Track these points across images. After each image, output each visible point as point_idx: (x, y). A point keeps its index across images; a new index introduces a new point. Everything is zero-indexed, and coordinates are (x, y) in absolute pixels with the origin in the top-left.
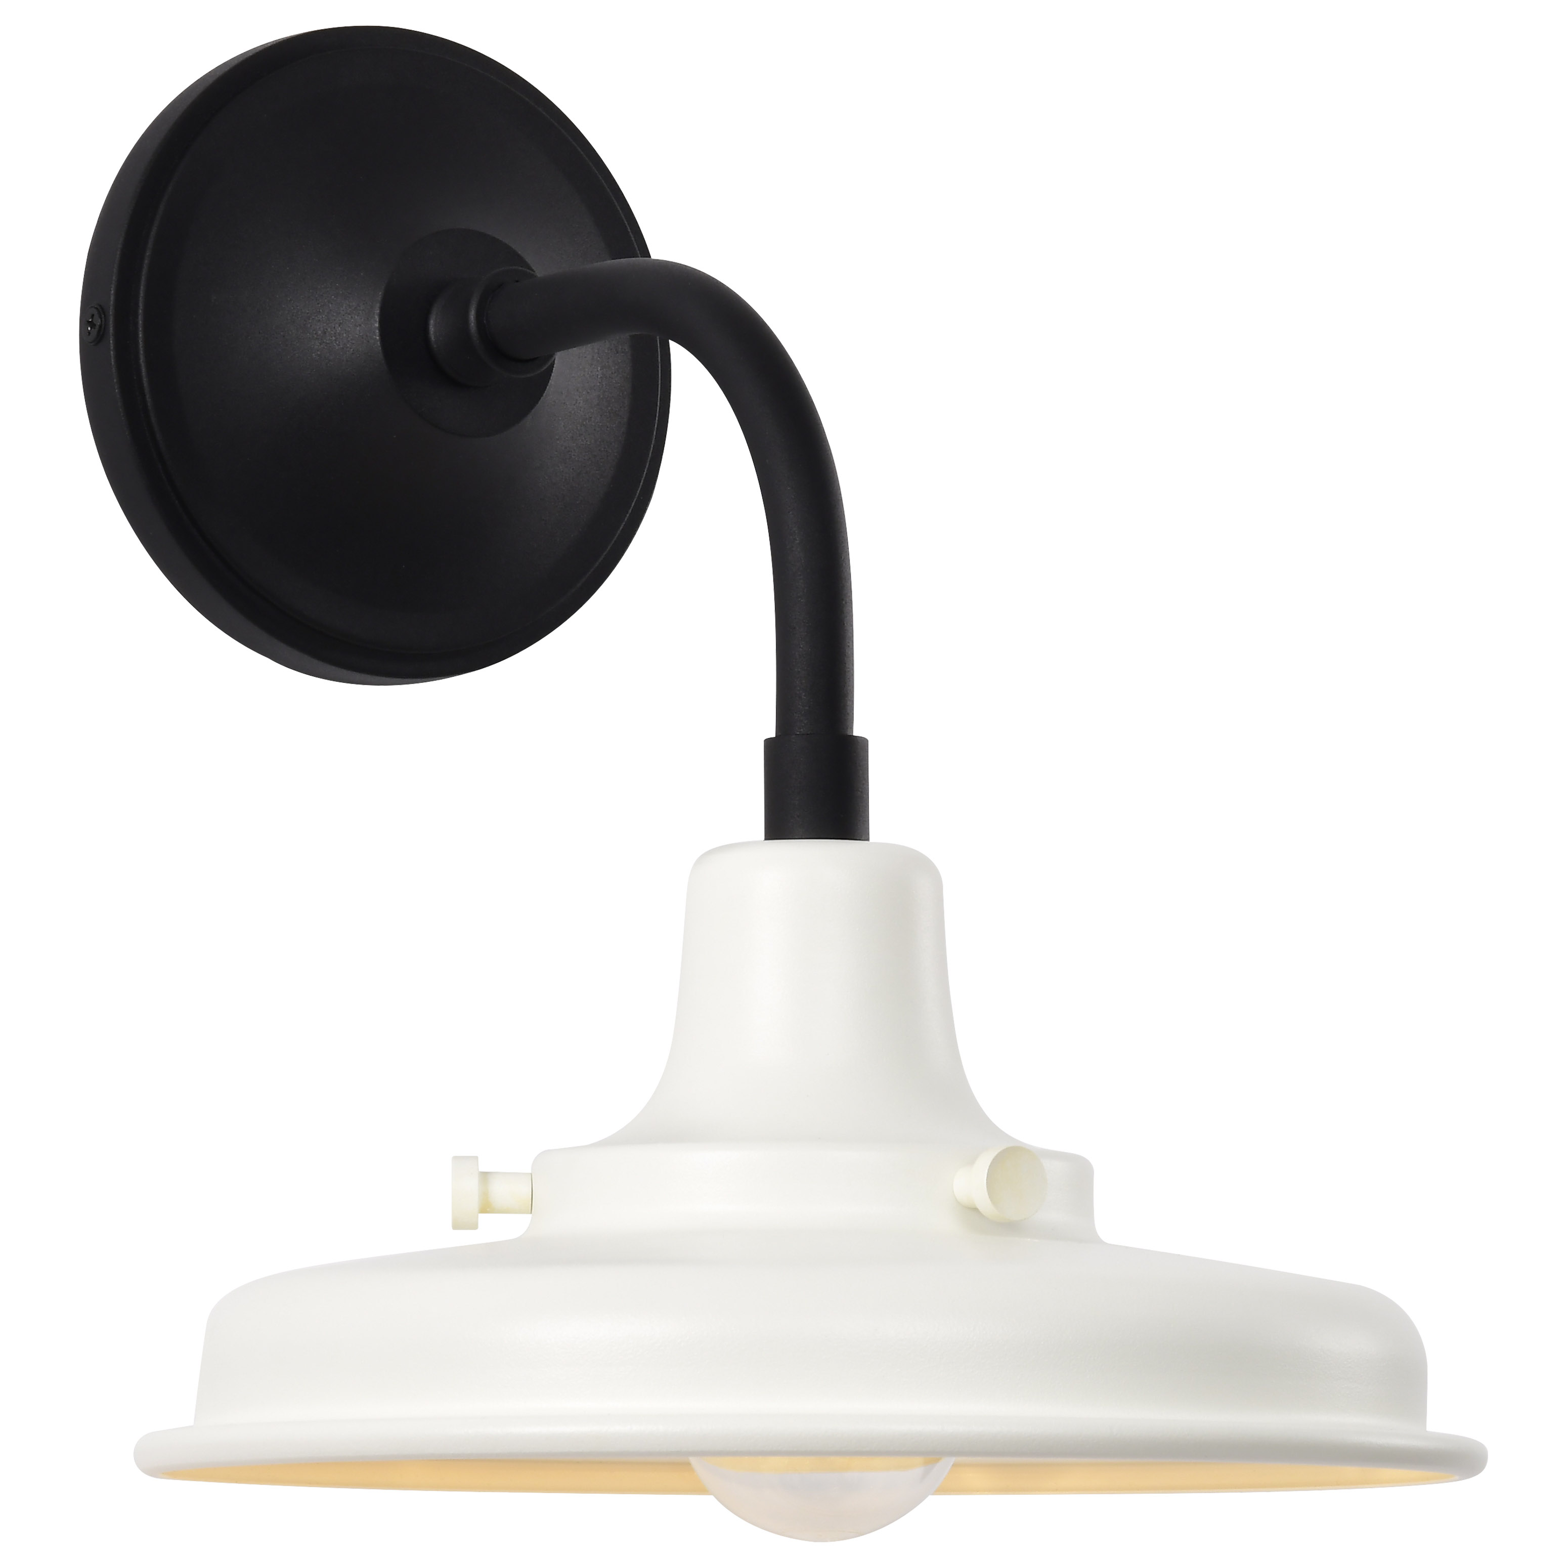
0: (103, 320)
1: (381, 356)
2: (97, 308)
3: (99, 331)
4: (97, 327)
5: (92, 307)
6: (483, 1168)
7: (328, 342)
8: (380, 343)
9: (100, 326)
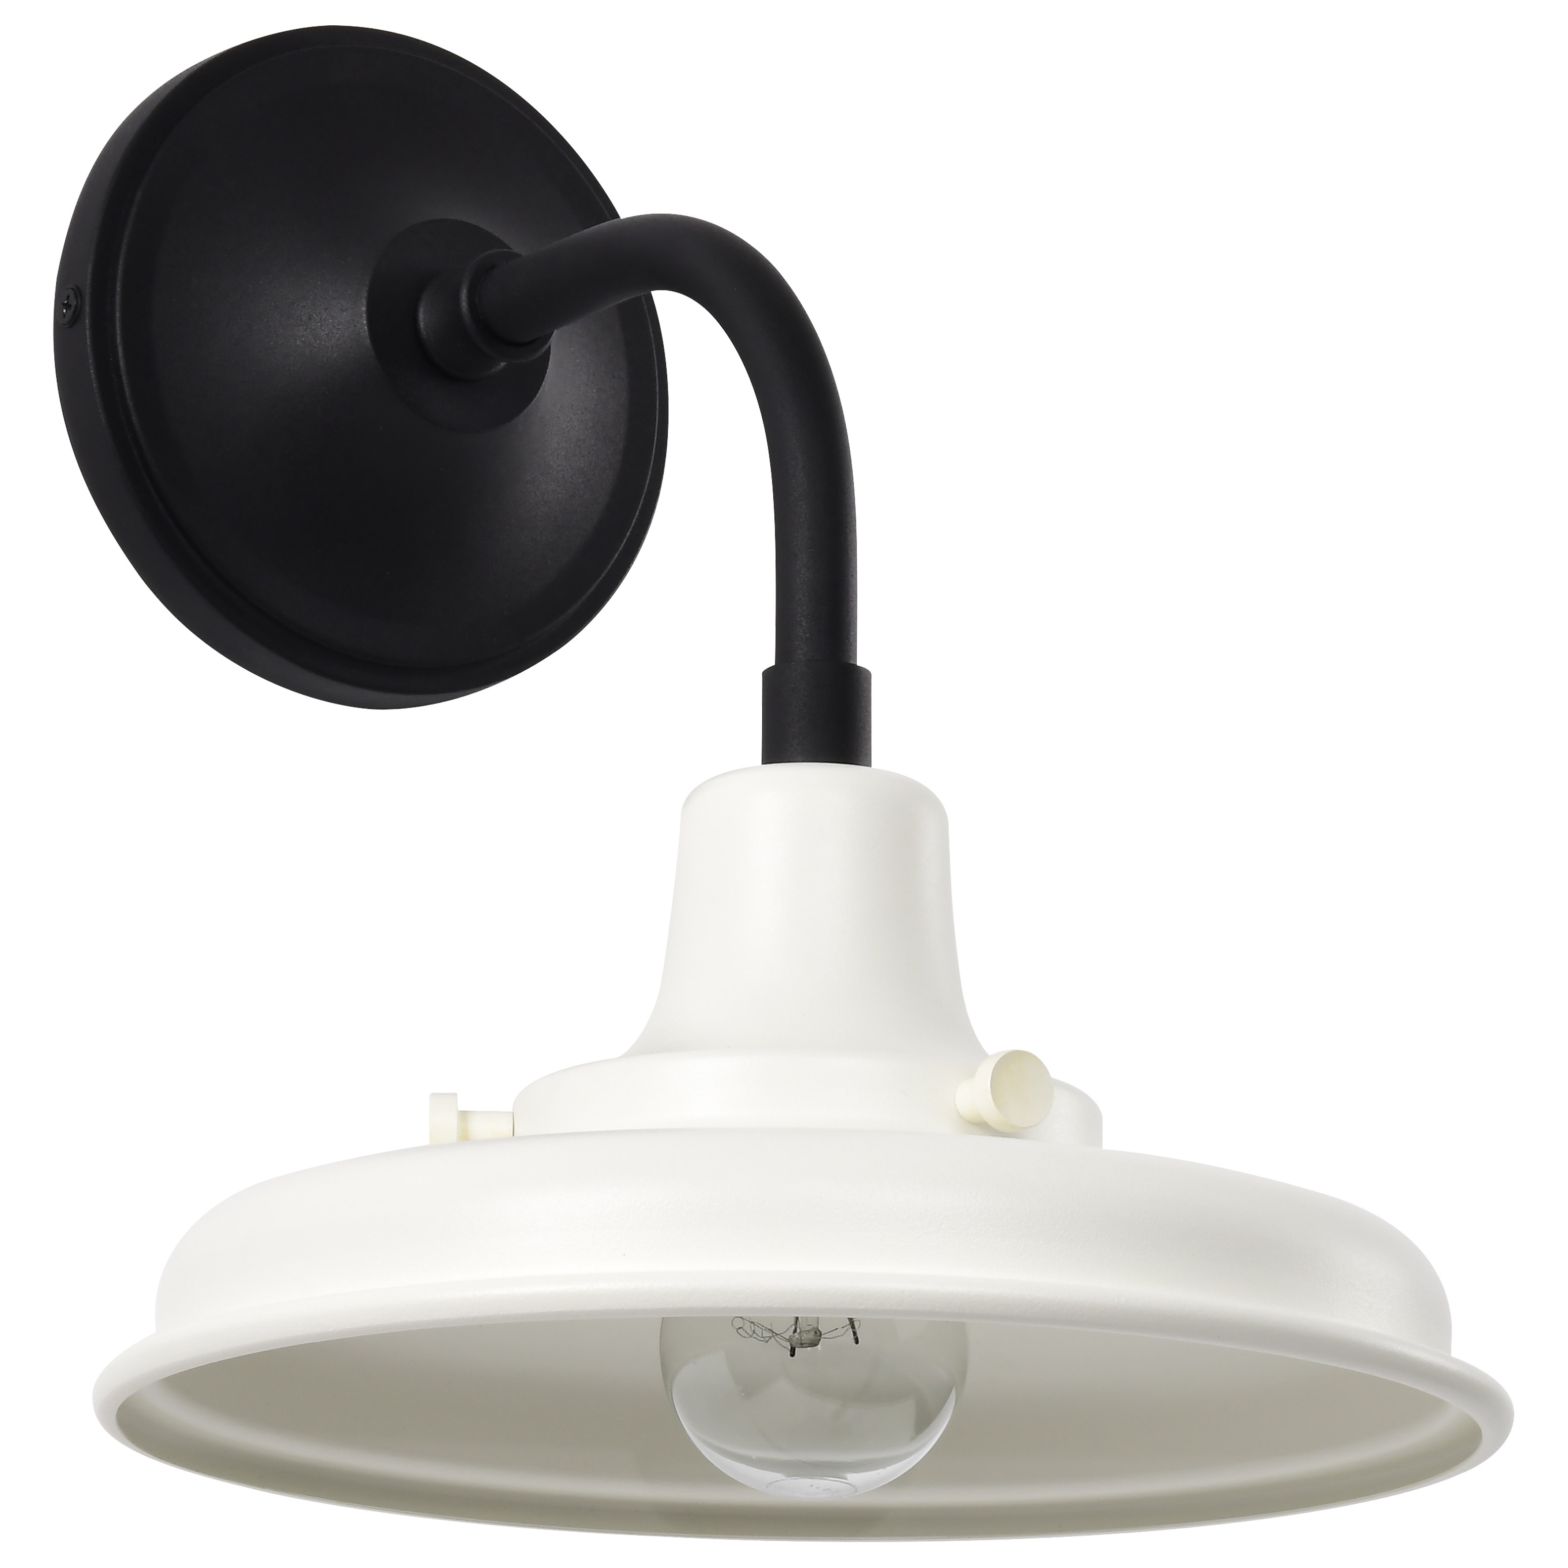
0: (79, 300)
1: (368, 341)
2: (72, 289)
3: (75, 312)
4: (73, 309)
5: (68, 288)
7: (313, 328)
8: (368, 328)
9: (76, 307)
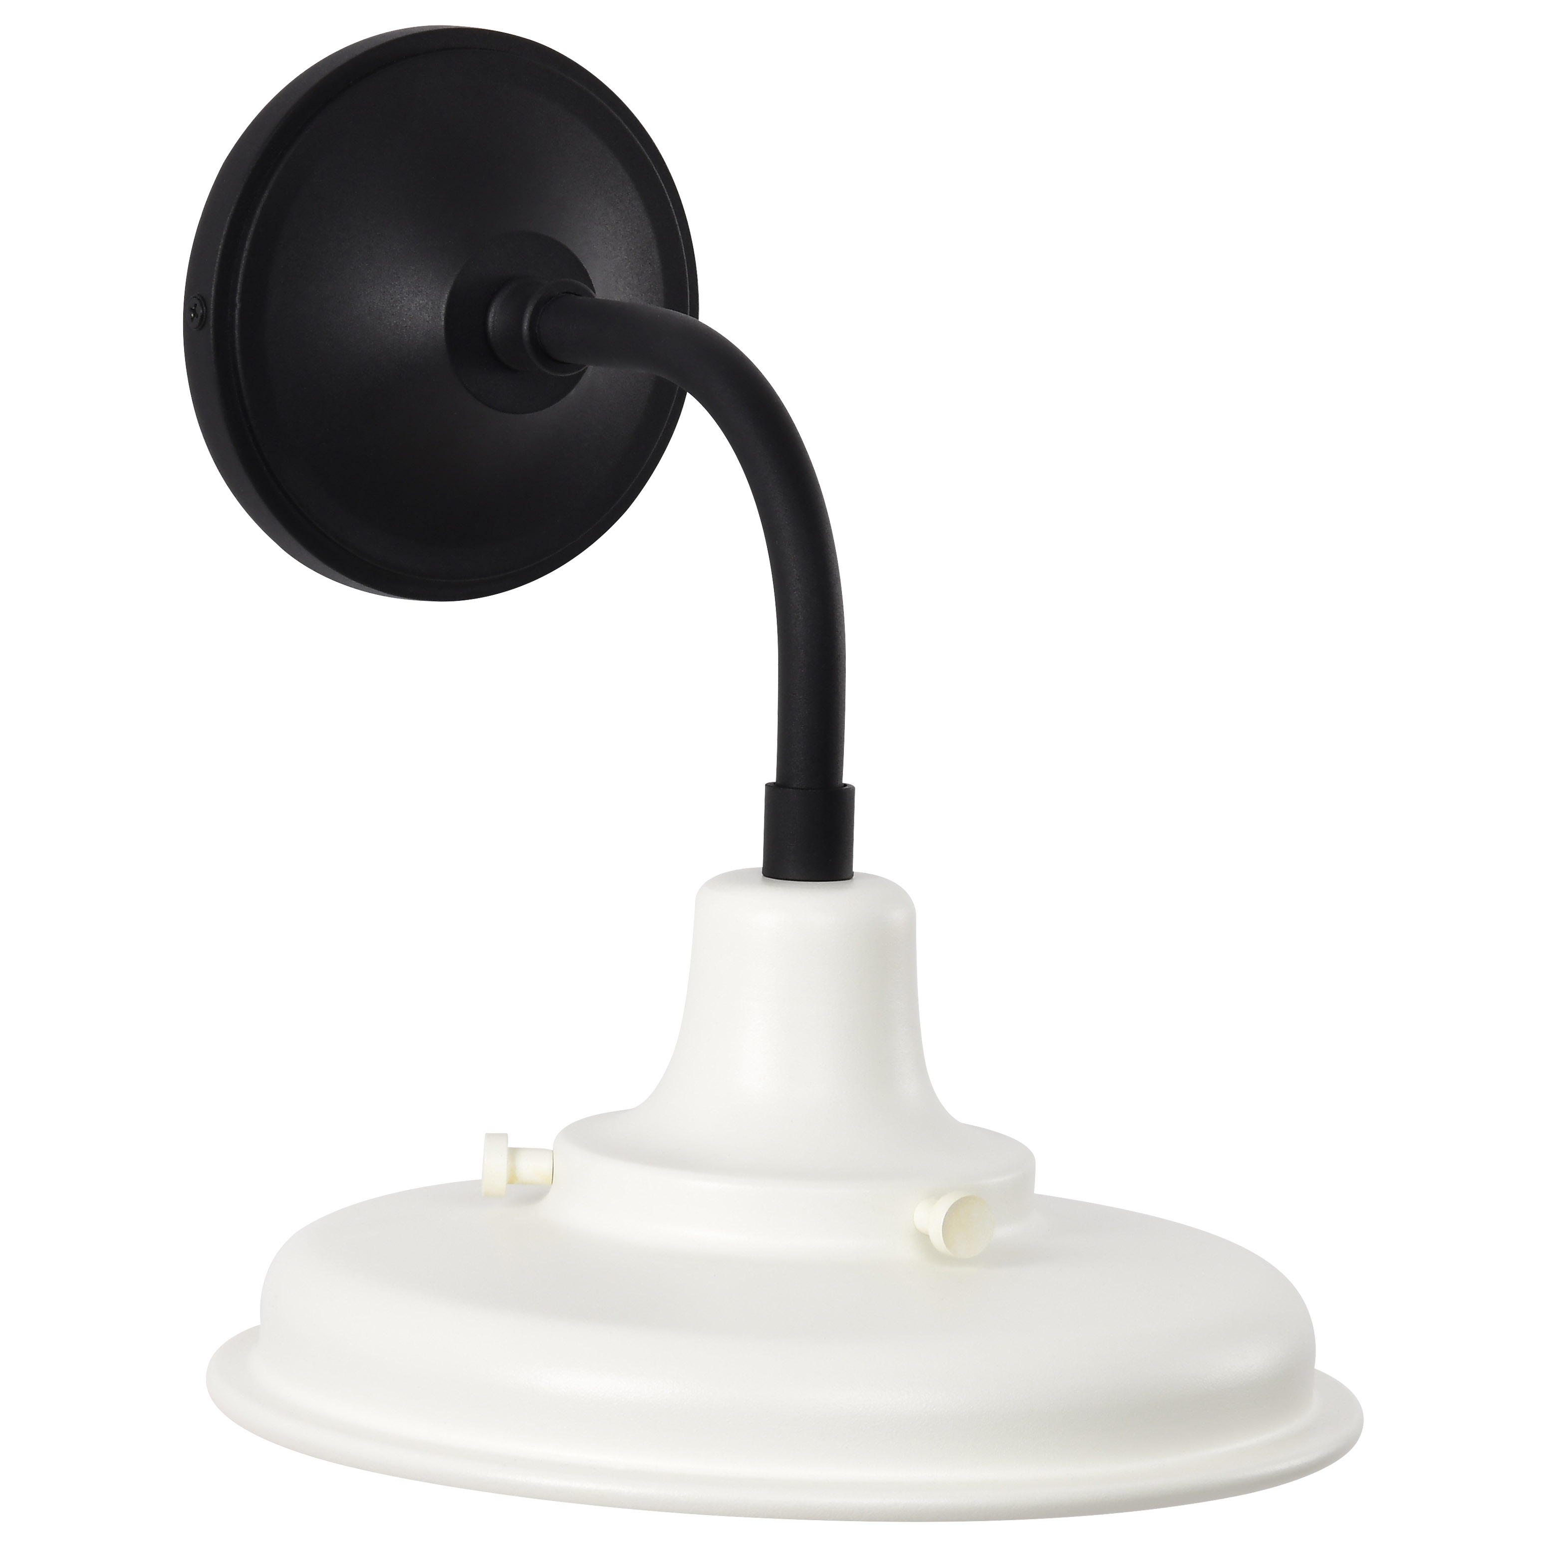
0: (205, 310)
2: (199, 299)
3: (201, 320)
4: (199, 316)
5: (195, 296)
6: (512, 1144)
